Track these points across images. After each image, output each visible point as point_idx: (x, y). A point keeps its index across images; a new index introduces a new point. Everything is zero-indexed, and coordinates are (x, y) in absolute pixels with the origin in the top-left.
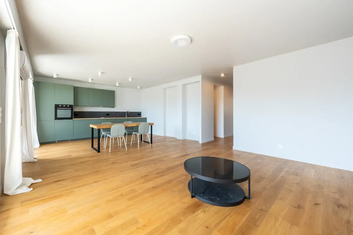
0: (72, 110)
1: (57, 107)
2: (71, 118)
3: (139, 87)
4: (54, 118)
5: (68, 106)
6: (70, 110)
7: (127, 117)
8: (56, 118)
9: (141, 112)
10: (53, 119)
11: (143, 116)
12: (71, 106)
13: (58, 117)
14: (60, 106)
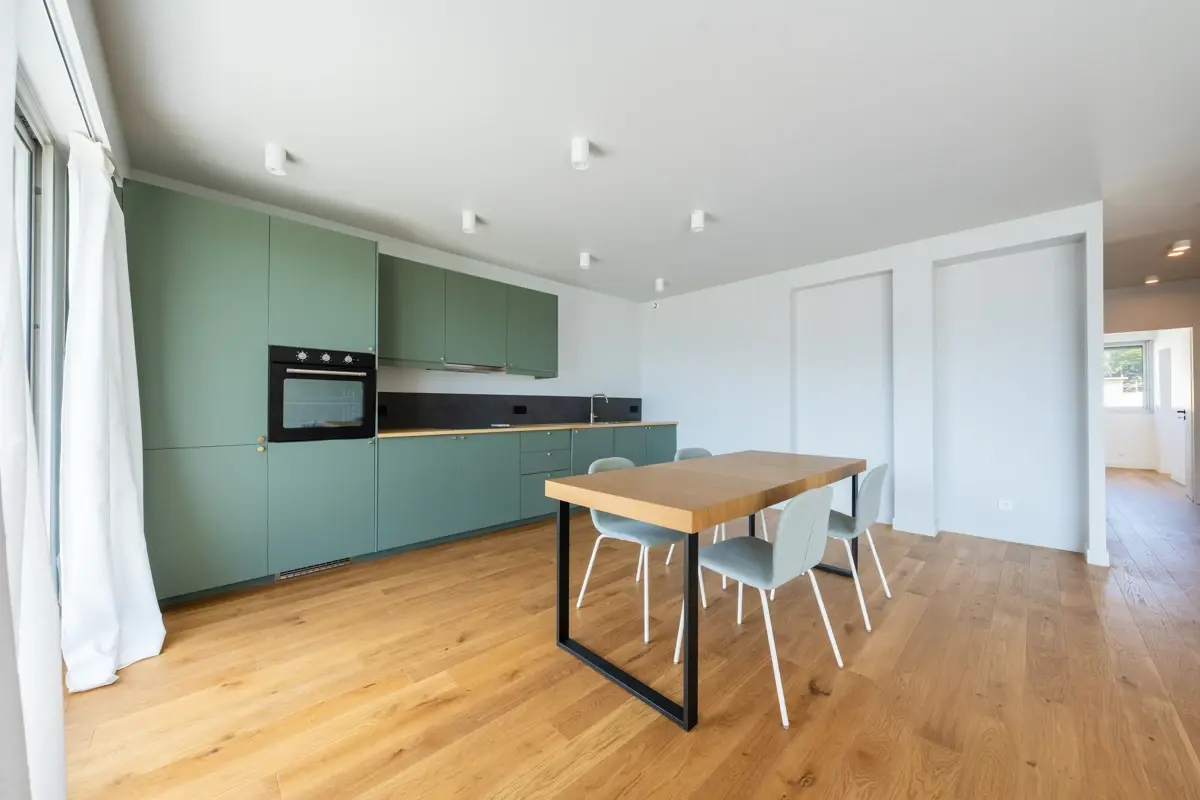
0: (370, 383)
1: (282, 362)
2: (362, 431)
3: (659, 284)
4: (265, 432)
5: (348, 359)
6: (359, 385)
7: (596, 420)
8: (278, 432)
9: (640, 400)
10: (260, 439)
11: (649, 417)
12: (364, 362)
13: (287, 424)
14: (302, 356)
